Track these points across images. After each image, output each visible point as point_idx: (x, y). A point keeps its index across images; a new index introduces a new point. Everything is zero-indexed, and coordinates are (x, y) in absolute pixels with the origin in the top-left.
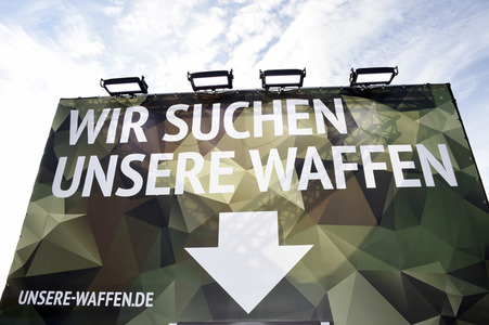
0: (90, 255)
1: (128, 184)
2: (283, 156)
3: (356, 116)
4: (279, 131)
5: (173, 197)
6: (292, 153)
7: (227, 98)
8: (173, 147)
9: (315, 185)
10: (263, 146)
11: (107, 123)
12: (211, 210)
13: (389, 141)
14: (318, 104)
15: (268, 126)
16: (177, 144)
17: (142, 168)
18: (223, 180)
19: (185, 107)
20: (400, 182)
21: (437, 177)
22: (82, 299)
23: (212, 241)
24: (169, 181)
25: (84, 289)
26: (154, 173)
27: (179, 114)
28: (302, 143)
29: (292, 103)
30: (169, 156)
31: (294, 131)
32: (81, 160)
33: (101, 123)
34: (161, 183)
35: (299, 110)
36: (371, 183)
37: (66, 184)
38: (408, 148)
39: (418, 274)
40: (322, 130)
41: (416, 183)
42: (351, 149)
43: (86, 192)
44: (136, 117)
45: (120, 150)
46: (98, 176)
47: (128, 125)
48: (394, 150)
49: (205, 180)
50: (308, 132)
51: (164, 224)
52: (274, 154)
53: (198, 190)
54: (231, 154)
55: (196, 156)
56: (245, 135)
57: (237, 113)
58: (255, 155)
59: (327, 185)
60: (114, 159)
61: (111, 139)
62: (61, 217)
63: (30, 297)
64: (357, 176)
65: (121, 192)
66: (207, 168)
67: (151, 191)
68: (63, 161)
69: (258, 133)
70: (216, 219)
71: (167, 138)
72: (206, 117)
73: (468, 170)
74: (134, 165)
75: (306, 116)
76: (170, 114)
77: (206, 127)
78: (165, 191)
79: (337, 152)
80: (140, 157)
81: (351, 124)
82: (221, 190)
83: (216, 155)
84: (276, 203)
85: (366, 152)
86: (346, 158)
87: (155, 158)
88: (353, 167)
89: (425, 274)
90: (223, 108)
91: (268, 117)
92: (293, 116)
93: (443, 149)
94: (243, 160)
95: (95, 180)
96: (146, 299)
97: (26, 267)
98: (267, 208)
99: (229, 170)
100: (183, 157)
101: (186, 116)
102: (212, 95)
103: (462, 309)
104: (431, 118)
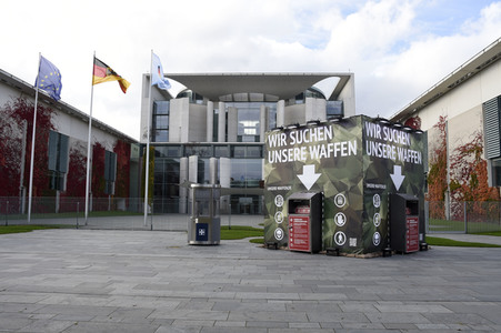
8: (293, 147)
17: (286, 153)
20: (343, 154)
23: (302, 173)
28: (321, 143)
35: (321, 131)
45: (282, 148)
84: (314, 162)
89: (345, 181)
92: (320, 134)
94: (308, 150)
101: (294, 135)
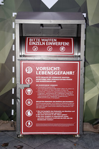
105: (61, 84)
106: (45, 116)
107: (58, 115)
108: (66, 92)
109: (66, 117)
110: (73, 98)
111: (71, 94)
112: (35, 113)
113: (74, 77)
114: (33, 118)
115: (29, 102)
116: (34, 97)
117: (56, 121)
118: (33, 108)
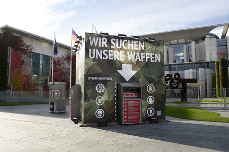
0: (100, 71)
1: (105, 57)
2: (133, 54)
3: (146, 46)
4: (132, 48)
5: (114, 60)
6: (135, 53)
7: (123, 39)
9: (138, 60)
10: (130, 51)
11: (98, 41)
12: (121, 63)
13: (151, 53)
14: (140, 43)
15: (131, 46)
16: (114, 48)
18: (123, 57)
19: (115, 39)
21: (157, 60)
22: (100, 78)
24: (113, 57)
25: (100, 77)
26: (110, 55)
27: (113, 41)
29: (135, 42)
30: (112, 51)
31: (135, 49)
32: (94, 50)
33: (97, 41)
34: (111, 57)
36: (147, 61)
37: (92, 55)
38: (154, 54)
39: (152, 77)
40: (140, 49)
41: (154, 61)
42: (144, 54)
43: (97, 58)
44: (104, 41)
46: (98, 54)
47: (103, 43)
48: (151, 54)
49: (119, 57)
50: (137, 49)
51: (113, 65)
52: (131, 53)
53: (118, 59)
54: (124, 52)
55: (117, 52)
56: (126, 48)
57: (125, 43)
58: (128, 53)
59: (140, 60)
60: (101, 50)
61: (100, 46)
62: (93, 63)
63: (90, 78)
64: (144, 59)
65: (104, 58)
66: (120, 55)
67: (110, 58)
68: (90, 50)
69: (129, 48)
70: (122, 65)
71: (111, 47)
72: (119, 42)
73: (162, 60)
74: (105, 52)
75: (137, 45)
76: (112, 41)
77: (119, 45)
78: (112, 59)
79: (142, 54)
80: (107, 51)
81: (145, 48)
82: (122, 60)
83: (121, 52)
85: (147, 54)
86: (143, 55)
87: (110, 51)
88: (144, 57)
90: (122, 41)
91: (131, 45)
93: (159, 55)
95: (98, 55)
96: (111, 79)
97: (88, 72)
98: (130, 64)
99: (124, 56)
100: (115, 52)
102: (121, 38)
103: (157, 82)
104: (158, 49)
105: (135, 107)
106: (131, 117)
107: (135, 117)
108: (137, 109)
109: (137, 118)
110: (139, 111)
111: (138, 110)
112: (127, 117)
113: (139, 104)
114: (127, 119)
115: (126, 113)
116: (127, 111)
117: (134, 119)
118: (127, 115)
